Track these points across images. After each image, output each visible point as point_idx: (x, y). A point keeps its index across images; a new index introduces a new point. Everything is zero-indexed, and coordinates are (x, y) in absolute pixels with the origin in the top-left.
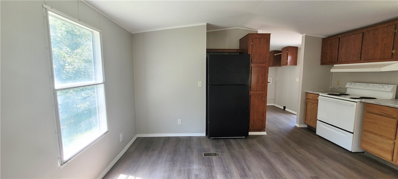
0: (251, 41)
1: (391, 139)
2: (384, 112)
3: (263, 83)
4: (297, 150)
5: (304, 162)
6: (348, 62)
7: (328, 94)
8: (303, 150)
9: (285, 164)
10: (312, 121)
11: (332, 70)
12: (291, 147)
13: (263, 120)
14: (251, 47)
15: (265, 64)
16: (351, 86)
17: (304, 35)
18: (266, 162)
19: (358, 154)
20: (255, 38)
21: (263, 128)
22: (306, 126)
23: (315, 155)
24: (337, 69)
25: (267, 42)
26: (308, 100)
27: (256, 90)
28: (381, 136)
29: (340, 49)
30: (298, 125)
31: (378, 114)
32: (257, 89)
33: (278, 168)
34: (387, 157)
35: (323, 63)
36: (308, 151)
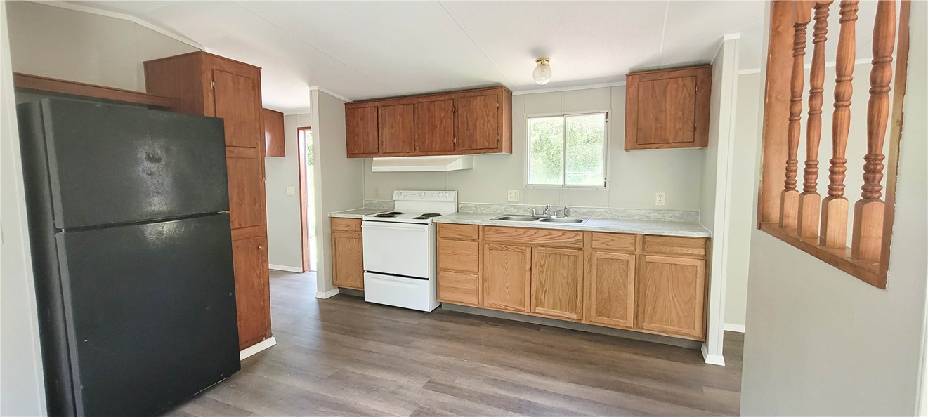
0: (210, 75)
1: (474, 273)
2: (463, 234)
3: (255, 204)
4: (361, 348)
5: (391, 365)
6: (397, 154)
7: (377, 216)
8: (370, 343)
9: (370, 389)
10: (351, 277)
11: (375, 169)
12: (346, 347)
13: (263, 308)
14: (211, 95)
15: (253, 150)
16: (401, 198)
17: (316, 88)
18: (333, 411)
19: (436, 311)
20: (220, 71)
21: (266, 330)
22: (337, 292)
23: (396, 343)
24: (382, 165)
25: (253, 88)
26: (337, 235)
27: (238, 226)
28: (462, 271)
29: (380, 128)
30: (324, 296)
31: (455, 239)
32: (240, 225)
33: (366, 406)
34: (472, 301)
35: (351, 154)
36: (381, 341)
